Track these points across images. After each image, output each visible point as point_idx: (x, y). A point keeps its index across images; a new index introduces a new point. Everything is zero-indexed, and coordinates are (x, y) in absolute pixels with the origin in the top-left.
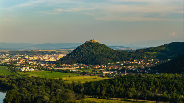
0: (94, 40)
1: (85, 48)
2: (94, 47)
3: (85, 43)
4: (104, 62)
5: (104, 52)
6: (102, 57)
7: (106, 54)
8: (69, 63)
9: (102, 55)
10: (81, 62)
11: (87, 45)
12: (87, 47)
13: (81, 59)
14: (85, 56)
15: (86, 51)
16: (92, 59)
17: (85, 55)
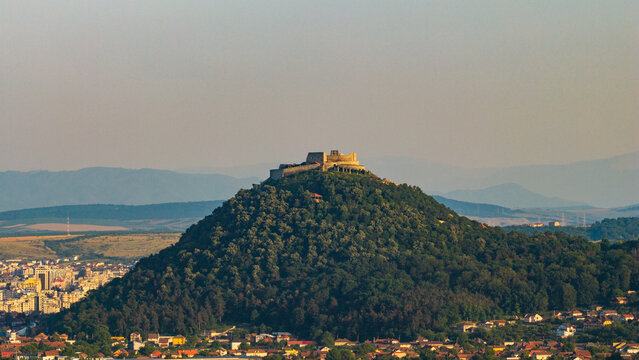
0: (335, 153)
1: (279, 216)
2: (344, 208)
3: (267, 176)
4: (435, 316)
5: (419, 245)
6: (412, 282)
7: (439, 257)
8: (173, 322)
9: (408, 266)
10: (255, 314)
11: (293, 188)
12: (291, 202)
13: (260, 295)
14: (284, 273)
15: (286, 236)
16: (337, 293)
17: (280, 264)
